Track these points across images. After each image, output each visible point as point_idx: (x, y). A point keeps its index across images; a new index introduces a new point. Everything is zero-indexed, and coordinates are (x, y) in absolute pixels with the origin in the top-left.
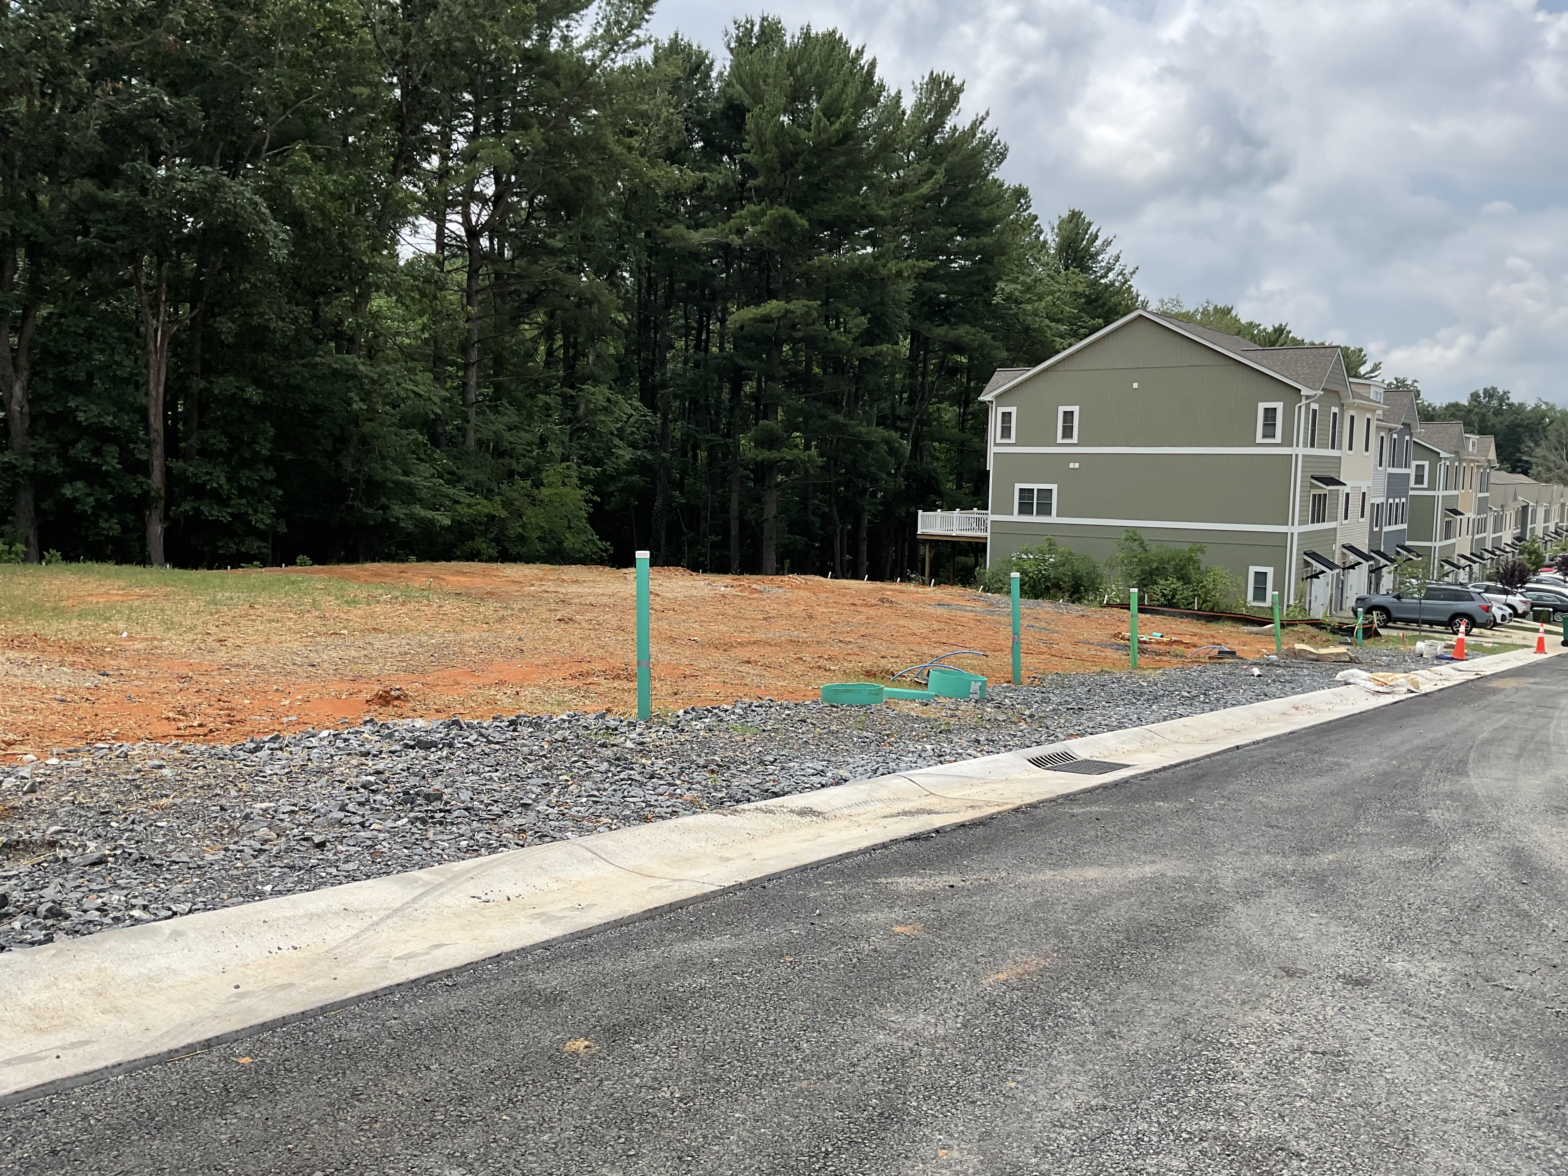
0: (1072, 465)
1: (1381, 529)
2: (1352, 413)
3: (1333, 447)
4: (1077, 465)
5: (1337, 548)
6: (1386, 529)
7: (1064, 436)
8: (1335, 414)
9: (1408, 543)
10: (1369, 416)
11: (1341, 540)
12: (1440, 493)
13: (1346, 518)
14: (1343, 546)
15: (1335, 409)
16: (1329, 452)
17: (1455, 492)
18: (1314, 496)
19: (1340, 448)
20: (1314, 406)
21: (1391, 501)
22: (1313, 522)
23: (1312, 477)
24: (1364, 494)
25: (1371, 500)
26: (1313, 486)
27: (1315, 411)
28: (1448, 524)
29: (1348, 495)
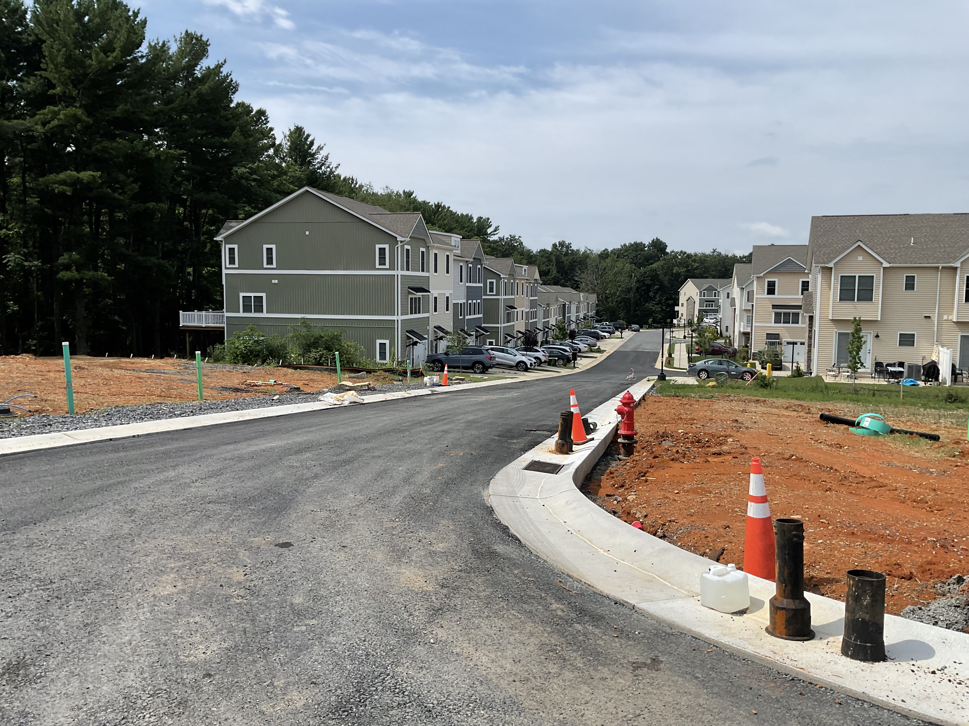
0: (273, 281)
1: (464, 317)
2: (436, 252)
3: (423, 271)
4: (276, 281)
5: (431, 328)
6: (467, 317)
7: (267, 264)
8: (423, 252)
9: (483, 325)
10: (448, 253)
11: (432, 324)
12: (502, 297)
13: (436, 311)
14: (435, 327)
15: (422, 249)
16: (421, 274)
17: (513, 297)
18: (411, 299)
19: (428, 271)
20: (407, 247)
21: (470, 301)
22: (411, 313)
23: (409, 288)
24: (448, 298)
25: (452, 302)
26: (410, 293)
27: (408, 250)
28: (509, 314)
29: (436, 298)
